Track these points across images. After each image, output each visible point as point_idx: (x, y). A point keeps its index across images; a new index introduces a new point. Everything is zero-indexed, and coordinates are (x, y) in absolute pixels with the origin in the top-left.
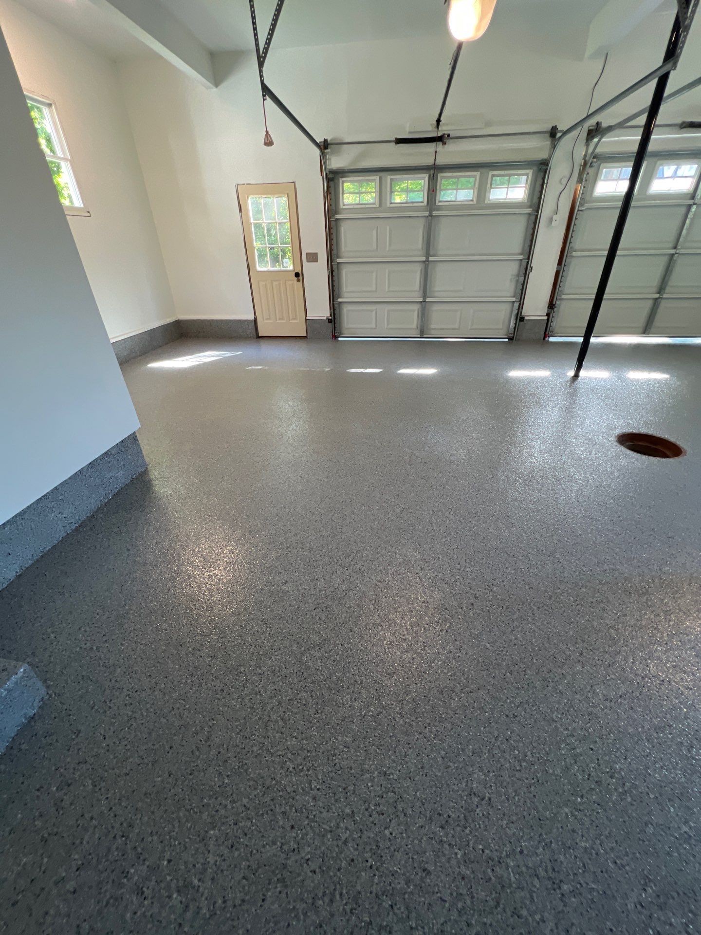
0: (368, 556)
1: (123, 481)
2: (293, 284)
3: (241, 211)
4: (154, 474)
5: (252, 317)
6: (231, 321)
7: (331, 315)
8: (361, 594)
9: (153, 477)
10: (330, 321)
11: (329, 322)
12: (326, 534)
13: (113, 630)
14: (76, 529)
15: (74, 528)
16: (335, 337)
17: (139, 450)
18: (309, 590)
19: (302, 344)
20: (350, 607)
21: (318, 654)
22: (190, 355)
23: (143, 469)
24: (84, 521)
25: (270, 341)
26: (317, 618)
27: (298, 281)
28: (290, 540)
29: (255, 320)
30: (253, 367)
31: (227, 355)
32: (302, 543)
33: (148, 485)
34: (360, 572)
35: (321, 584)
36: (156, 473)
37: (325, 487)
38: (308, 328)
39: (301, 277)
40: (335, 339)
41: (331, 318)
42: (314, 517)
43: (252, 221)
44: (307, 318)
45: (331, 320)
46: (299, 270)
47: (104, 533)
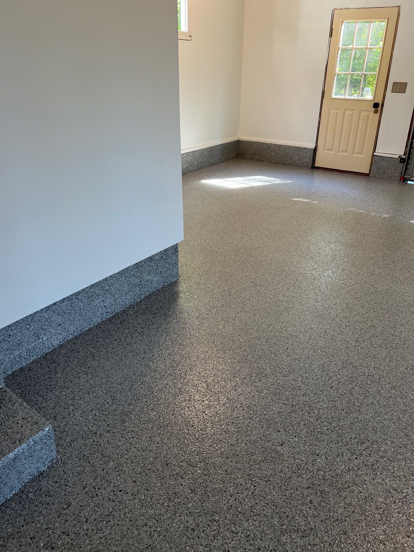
0: (386, 452)
1: (156, 286)
2: (368, 116)
3: (331, 35)
4: (183, 287)
5: (312, 146)
6: (289, 147)
7: (405, 154)
8: (367, 495)
9: (181, 289)
10: (402, 160)
11: (401, 162)
12: (340, 407)
13: (116, 423)
14: (110, 320)
15: (108, 317)
16: (404, 180)
17: (176, 261)
18: (306, 464)
19: (361, 182)
20: (350, 504)
21: (300, 542)
22: (241, 177)
23: (175, 279)
24: (117, 314)
25: (326, 174)
26: (308, 499)
27: (376, 112)
28: (298, 399)
29: (315, 150)
30: (300, 199)
31: (276, 182)
32: (310, 407)
33: (175, 296)
34: (372, 467)
35: (320, 462)
36: (185, 286)
37: (352, 351)
38: (374, 164)
39: (379, 109)
40: (404, 181)
41: (404, 157)
42: (330, 382)
43: (340, 46)
44: (375, 154)
45: (404, 159)
46: (379, 101)
47: (130, 330)
